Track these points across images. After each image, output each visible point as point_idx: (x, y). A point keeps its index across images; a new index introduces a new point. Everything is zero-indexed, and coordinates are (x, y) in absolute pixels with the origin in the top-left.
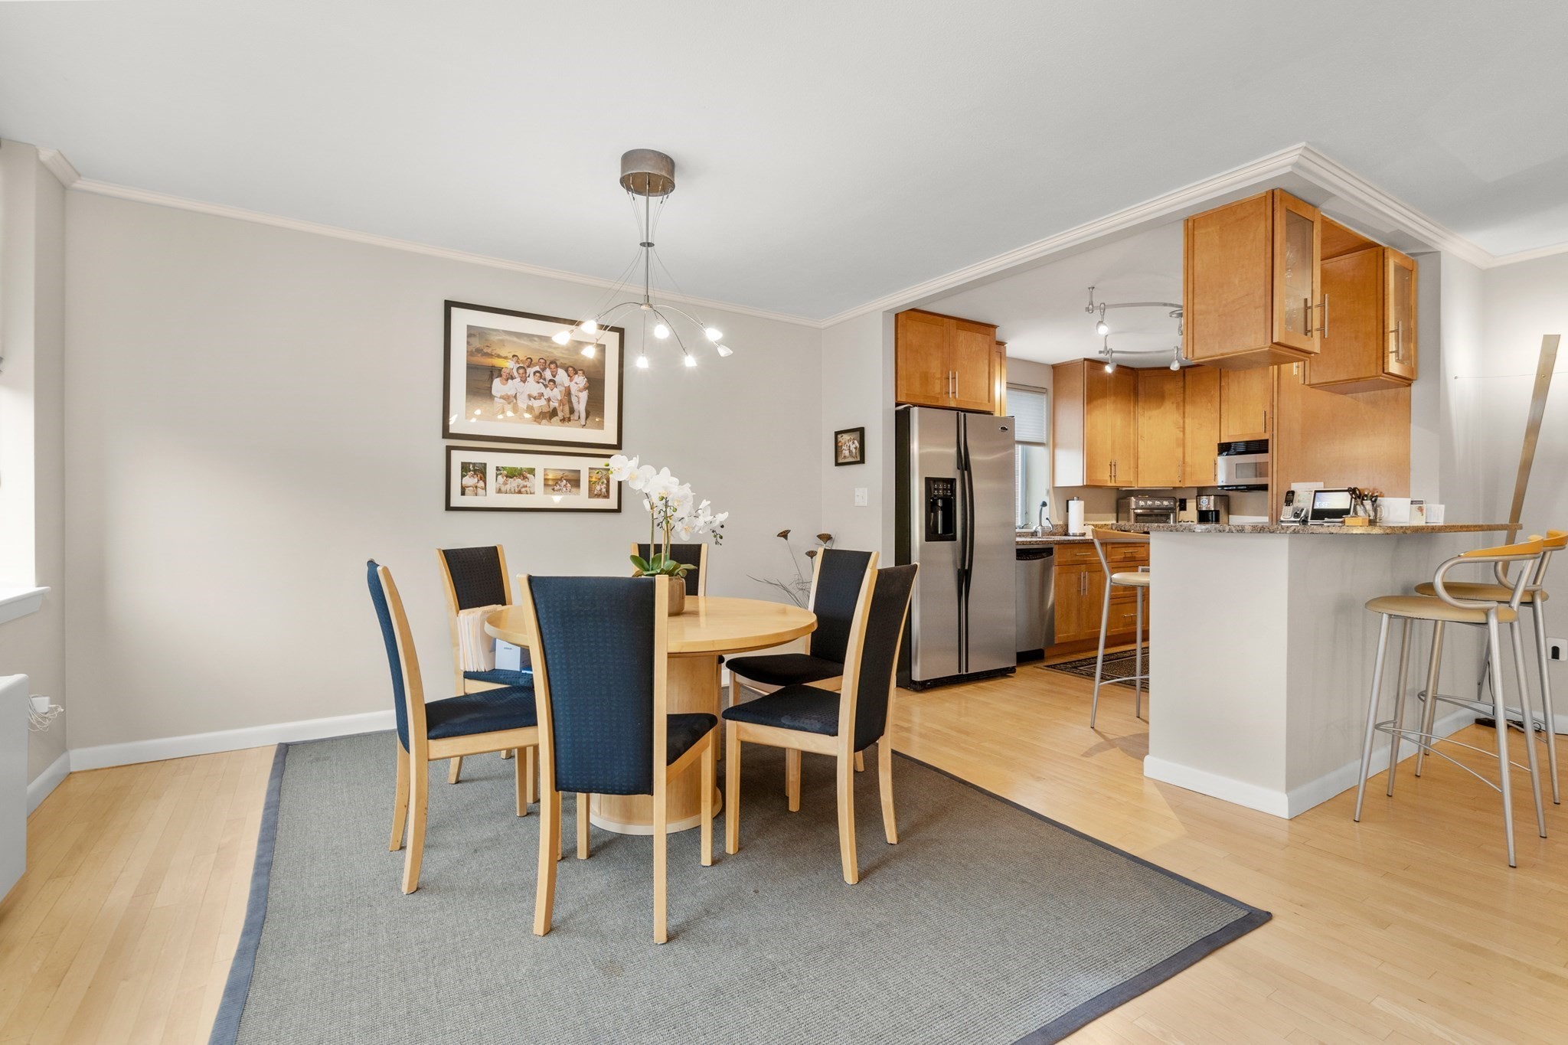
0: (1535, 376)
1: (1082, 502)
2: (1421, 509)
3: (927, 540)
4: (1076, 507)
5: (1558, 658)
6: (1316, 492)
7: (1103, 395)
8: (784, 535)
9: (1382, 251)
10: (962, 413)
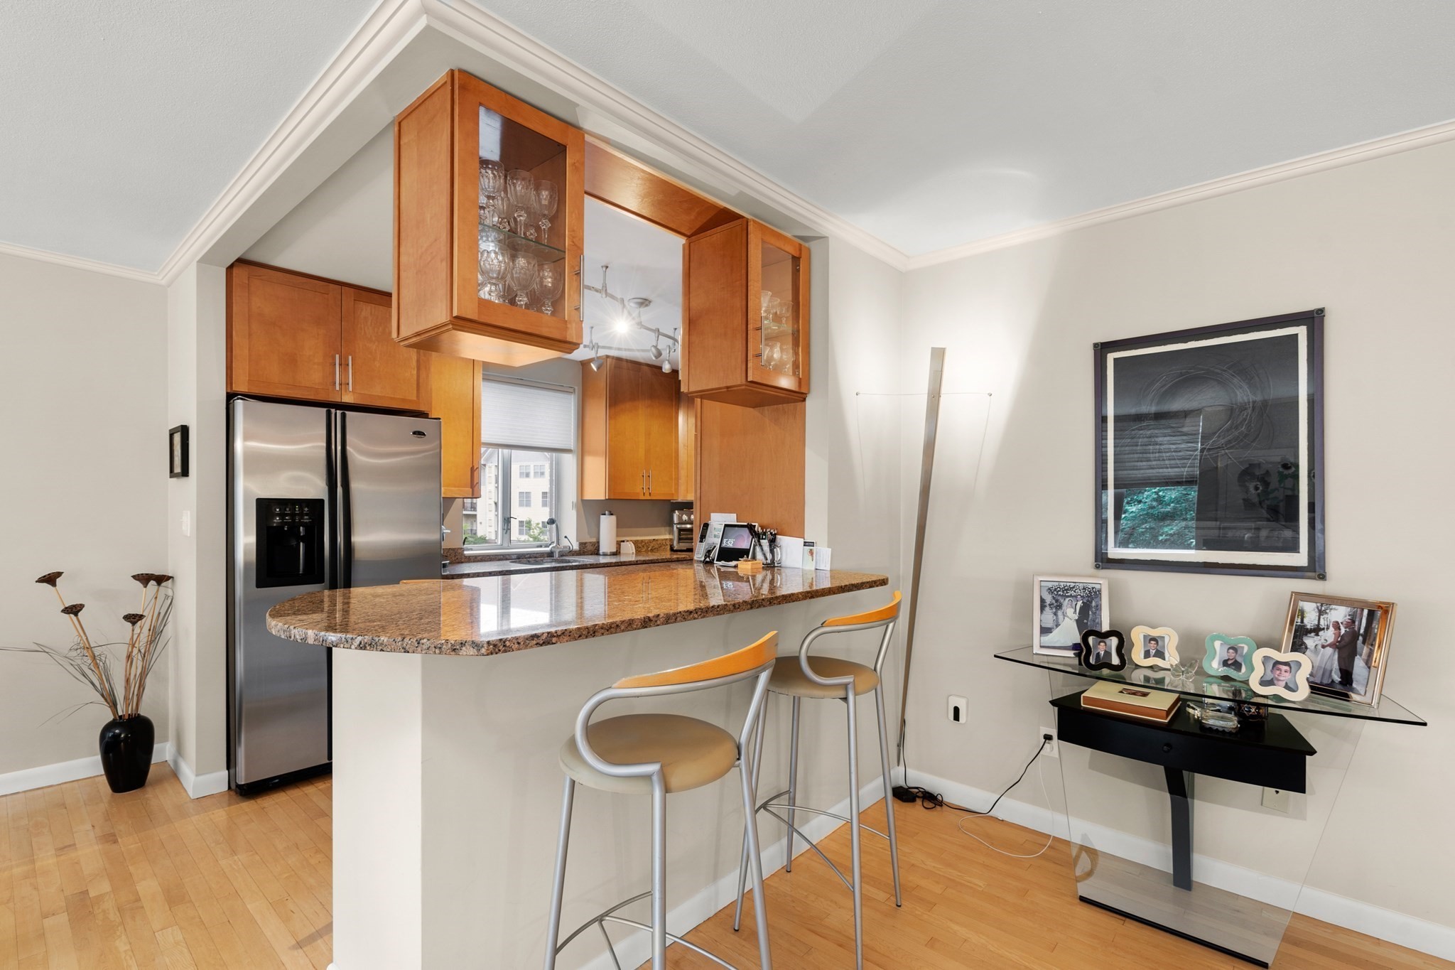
0: (926, 396)
1: (614, 518)
2: (811, 552)
3: (258, 586)
4: (607, 524)
5: (958, 721)
6: (726, 526)
7: (634, 397)
8: (51, 579)
9: (745, 223)
10: (339, 412)
